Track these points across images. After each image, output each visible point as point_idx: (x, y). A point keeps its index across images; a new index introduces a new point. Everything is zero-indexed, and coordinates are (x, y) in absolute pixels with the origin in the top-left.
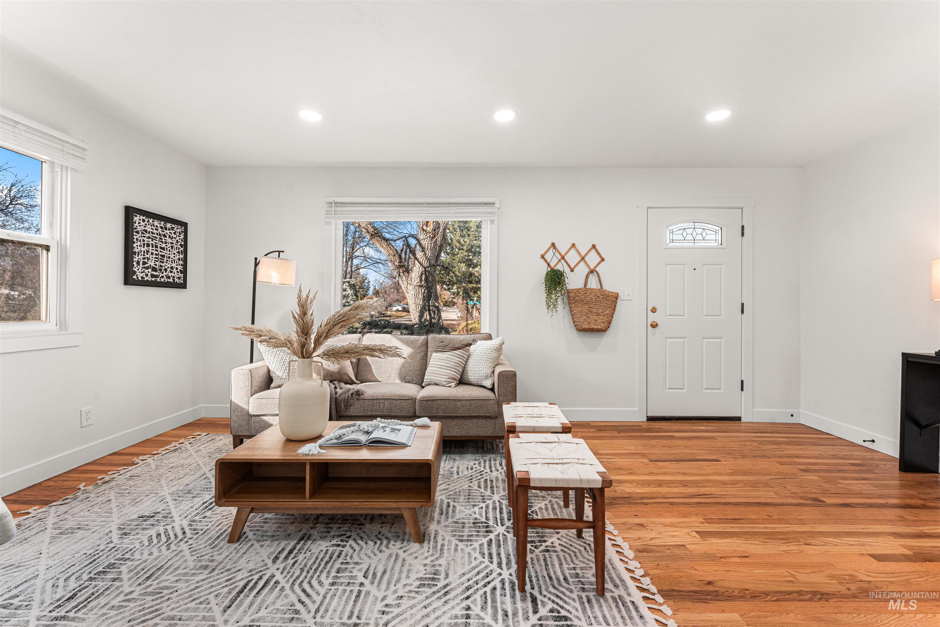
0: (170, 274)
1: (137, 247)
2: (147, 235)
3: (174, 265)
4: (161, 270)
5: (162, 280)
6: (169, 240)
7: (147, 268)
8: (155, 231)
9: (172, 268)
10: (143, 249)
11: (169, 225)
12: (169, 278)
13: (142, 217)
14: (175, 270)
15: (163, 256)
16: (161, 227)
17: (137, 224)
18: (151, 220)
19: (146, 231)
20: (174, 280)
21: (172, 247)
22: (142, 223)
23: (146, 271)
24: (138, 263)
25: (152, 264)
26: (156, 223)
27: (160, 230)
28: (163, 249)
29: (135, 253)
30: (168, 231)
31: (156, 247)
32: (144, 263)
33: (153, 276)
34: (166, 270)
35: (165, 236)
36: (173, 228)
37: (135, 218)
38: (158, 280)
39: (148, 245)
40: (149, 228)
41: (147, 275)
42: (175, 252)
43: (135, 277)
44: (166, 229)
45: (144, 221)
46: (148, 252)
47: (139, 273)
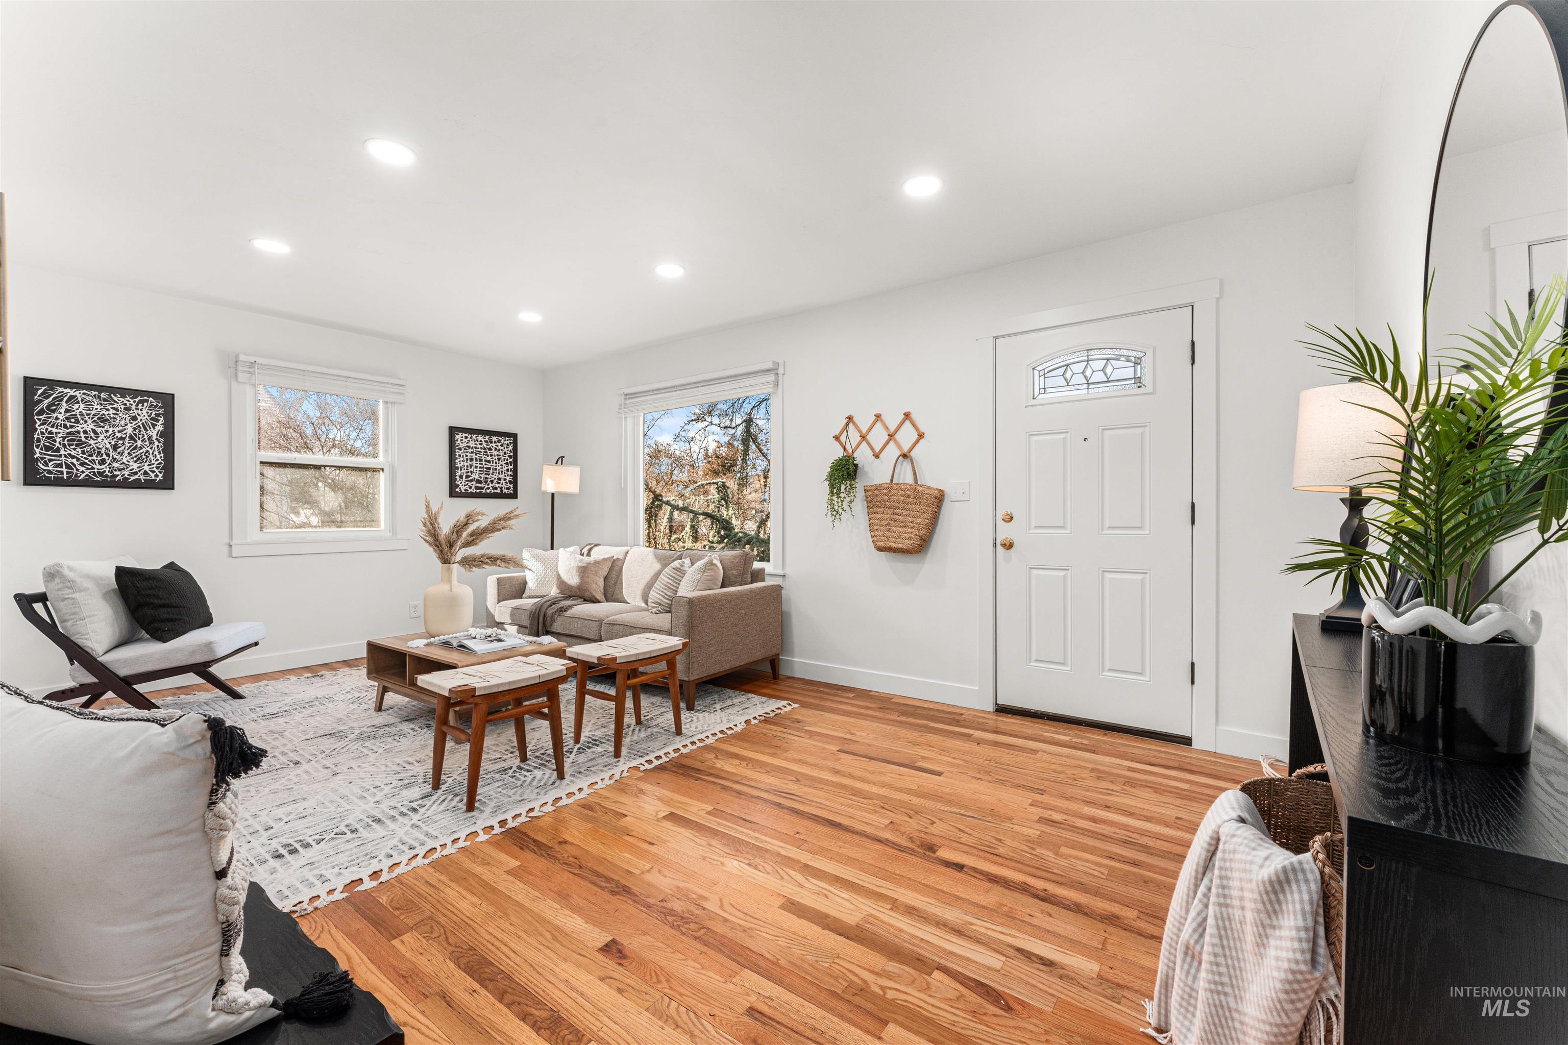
0: (497, 485)
1: (459, 462)
2: (470, 450)
3: (501, 476)
4: (486, 482)
5: (488, 491)
6: (496, 453)
7: (471, 481)
8: (479, 446)
9: (499, 479)
10: (466, 464)
11: (494, 439)
12: (496, 488)
13: (464, 435)
14: (502, 481)
15: (489, 469)
16: (486, 442)
17: (459, 442)
18: (474, 437)
19: (469, 447)
20: (502, 491)
21: (499, 459)
22: (464, 440)
23: (470, 484)
24: (461, 477)
25: (477, 477)
26: (480, 438)
27: (484, 444)
28: (489, 462)
29: (457, 468)
30: (493, 445)
31: (481, 460)
32: (467, 477)
33: (477, 488)
34: (492, 482)
35: (490, 449)
36: (499, 441)
37: (457, 437)
38: (484, 491)
39: (471, 460)
40: (472, 444)
41: (470, 488)
42: (503, 463)
43: (458, 490)
44: (491, 442)
45: (466, 438)
46: (471, 466)
47: (462, 486)
